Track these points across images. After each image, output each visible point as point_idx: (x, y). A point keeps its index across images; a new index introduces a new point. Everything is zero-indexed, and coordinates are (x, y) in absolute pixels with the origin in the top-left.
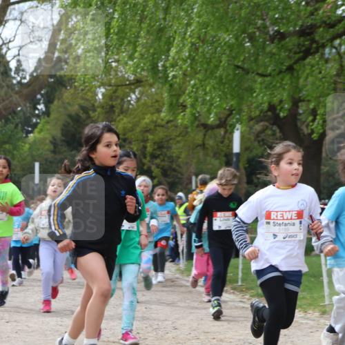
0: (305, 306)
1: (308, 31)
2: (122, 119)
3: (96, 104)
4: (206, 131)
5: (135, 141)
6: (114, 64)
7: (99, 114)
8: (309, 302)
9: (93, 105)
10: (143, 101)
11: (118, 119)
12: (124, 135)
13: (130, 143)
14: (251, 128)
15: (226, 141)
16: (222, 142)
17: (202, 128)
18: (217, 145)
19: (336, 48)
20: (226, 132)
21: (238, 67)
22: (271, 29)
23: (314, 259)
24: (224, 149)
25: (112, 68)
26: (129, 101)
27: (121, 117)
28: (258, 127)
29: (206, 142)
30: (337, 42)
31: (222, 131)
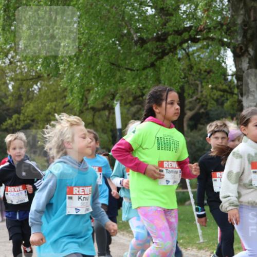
0: (185, 244)
1: (162, 37)
2: (29, 105)
3: (8, 93)
4: (95, 113)
5: (40, 121)
6: (19, 64)
7: (10, 101)
8: (188, 241)
9: (6, 94)
10: (43, 90)
11: (26, 104)
12: (32, 116)
13: (37, 123)
14: (128, 110)
15: (111, 120)
16: (107, 121)
17: (91, 111)
18: (104, 123)
19: (185, 50)
20: (109, 113)
21: (113, 64)
22: (134, 36)
23: (187, 207)
24: (110, 126)
25: (17, 66)
26: (34, 91)
27: (28, 103)
28: (134, 109)
29: (95, 121)
30: (185, 45)
31: (107, 113)
